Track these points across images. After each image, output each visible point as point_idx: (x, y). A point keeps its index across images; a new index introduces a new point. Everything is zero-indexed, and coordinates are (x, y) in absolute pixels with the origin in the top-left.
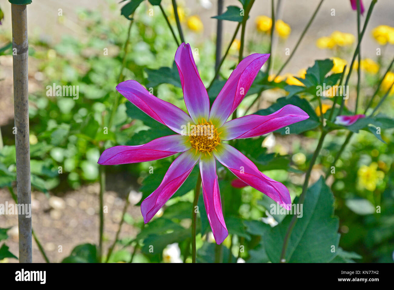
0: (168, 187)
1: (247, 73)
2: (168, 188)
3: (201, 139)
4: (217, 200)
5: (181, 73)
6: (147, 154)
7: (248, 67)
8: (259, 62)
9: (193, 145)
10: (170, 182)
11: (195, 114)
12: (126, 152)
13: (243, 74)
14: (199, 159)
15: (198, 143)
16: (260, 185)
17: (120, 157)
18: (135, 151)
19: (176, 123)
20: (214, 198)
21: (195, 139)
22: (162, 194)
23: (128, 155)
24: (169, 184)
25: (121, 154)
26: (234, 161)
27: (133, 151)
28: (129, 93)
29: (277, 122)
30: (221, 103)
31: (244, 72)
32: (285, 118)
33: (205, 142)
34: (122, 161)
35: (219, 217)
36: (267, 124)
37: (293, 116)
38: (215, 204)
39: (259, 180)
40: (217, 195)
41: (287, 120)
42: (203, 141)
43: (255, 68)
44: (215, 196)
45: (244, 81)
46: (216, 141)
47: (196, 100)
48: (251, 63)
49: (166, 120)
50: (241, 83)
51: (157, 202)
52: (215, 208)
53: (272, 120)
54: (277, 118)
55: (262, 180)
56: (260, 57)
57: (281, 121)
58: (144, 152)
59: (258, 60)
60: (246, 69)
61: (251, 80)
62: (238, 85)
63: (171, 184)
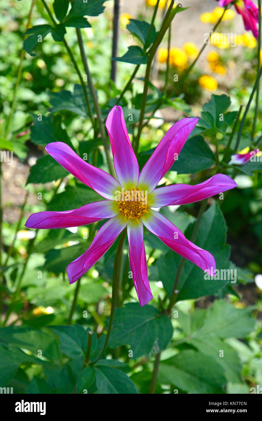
0: (95, 252)
1: (177, 140)
2: (95, 254)
3: (130, 206)
4: (143, 267)
5: (112, 139)
6: (76, 220)
7: (178, 133)
8: (188, 128)
9: (122, 212)
10: (98, 247)
11: (124, 180)
12: (55, 218)
13: (173, 141)
14: (127, 226)
15: (127, 211)
16: (188, 253)
17: (49, 222)
18: (64, 218)
19: (105, 188)
20: (141, 265)
21: (124, 206)
22: (89, 260)
23: (56, 221)
24: (96, 249)
25: (49, 219)
26: (162, 228)
27: (61, 217)
28: (59, 156)
29: (206, 192)
30: (150, 168)
31: (174, 139)
32: (214, 188)
33: (134, 209)
34: (51, 226)
35: (145, 283)
36: (196, 193)
37: (222, 186)
38: (142, 271)
39: (187, 249)
40: (144, 262)
41: (216, 190)
42: (132, 208)
43: (184, 135)
44: (142, 262)
45: (173, 149)
46: (144, 209)
47: (126, 165)
48: (180, 130)
49: (95, 184)
50: (170, 151)
51: (84, 267)
52: (142, 275)
53: (202, 190)
54: (207, 188)
55: (190, 249)
56: (189, 123)
57: (210, 191)
58: (73, 219)
59: (187, 126)
60: (175, 136)
61: (180, 147)
62: (168, 153)
63: (99, 249)
